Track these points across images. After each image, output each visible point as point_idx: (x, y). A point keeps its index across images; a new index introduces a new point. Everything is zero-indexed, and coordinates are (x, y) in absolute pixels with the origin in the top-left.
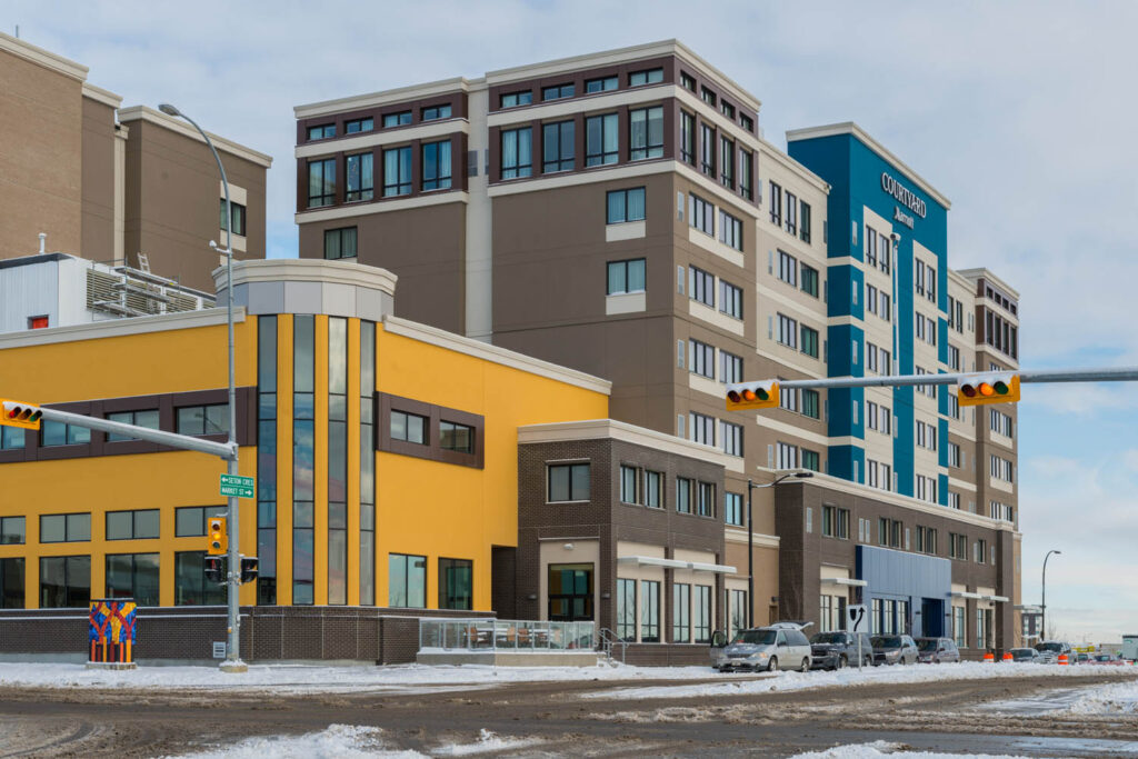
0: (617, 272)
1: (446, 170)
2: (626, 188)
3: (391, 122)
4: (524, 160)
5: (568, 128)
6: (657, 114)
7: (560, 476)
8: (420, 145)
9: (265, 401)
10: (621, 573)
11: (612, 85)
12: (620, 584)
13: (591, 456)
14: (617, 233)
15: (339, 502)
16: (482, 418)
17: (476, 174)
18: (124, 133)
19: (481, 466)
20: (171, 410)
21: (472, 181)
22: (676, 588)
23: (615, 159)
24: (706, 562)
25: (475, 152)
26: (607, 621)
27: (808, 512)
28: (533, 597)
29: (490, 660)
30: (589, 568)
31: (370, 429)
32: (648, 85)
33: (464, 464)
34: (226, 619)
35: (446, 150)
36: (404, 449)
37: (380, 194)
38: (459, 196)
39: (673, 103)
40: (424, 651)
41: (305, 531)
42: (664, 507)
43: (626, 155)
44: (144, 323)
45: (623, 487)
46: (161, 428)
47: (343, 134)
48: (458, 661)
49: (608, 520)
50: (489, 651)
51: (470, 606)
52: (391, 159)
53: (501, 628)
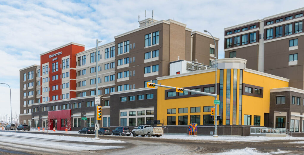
0: (291, 57)
1: (255, 38)
2: (293, 39)
3: (244, 30)
4: (271, 35)
5: (281, 28)
6: (301, 23)
7: (279, 99)
8: (249, 34)
9: (221, 86)
10: (291, 118)
11: (291, 18)
12: (291, 120)
13: (286, 95)
14: (291, 49)
15: (235, 105)
16: (263, 88)
17: (261, 39)
18: (192, 36)
19: (262, 97)
20: (203, 88)
21: (260, 40)
23: (291, 33)
25: (261, 34)
26: (288, 128)
28: (272, 123)
29: (265, 135)
30: (285, 117)
31: (241, 90)
32: (299, 17)
33: (259, 97)
34: (214, 127)
35: (255, 35)
36: (247, 94)
37: (241, 44)
38: (257, 43)
40: (251, 133)
41: (228, 110)
42: (301, 104)
43: (294, 32)
44: (197, 72)
45: (292, 100)
46: (201, 91)
47: (234, 33)
48: (258, 135)
49: (289, 107)
50: (265, 134)
51: (260, 125)
52: (243, 37)
53: (267, 129)
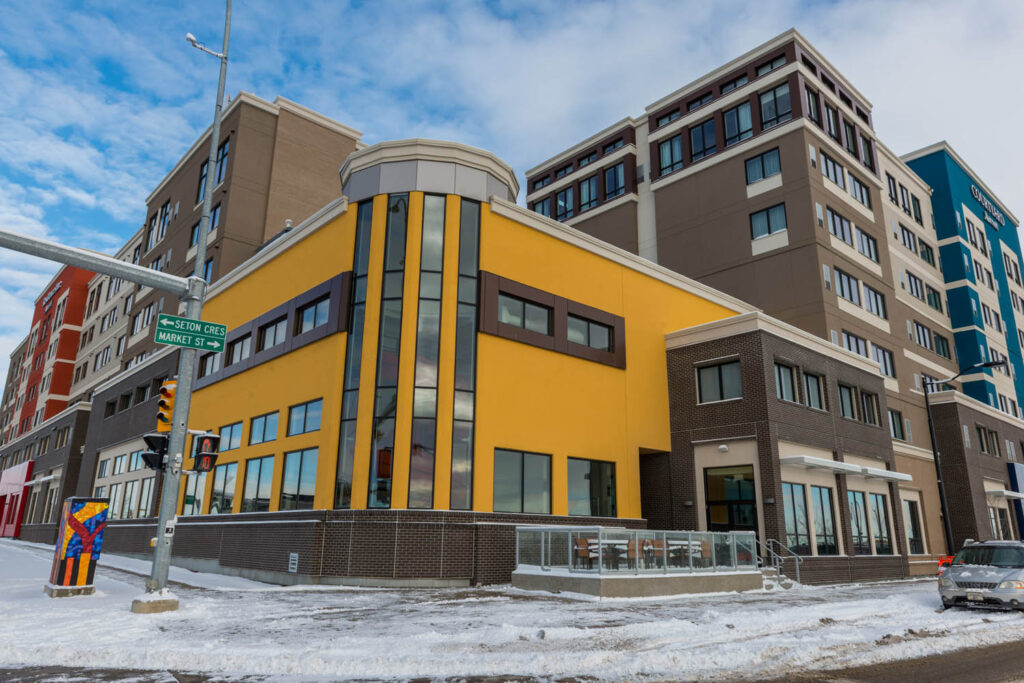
0: (759, 220)
1: (622, 182)
2: (760, 154)
3: (584, 163)
4: (677, 159)
6: (783, 91)
7: (710, 377)
8: (603, 171)
9: (359, 285)
10: (786, 476)
11: (742, 82)
12: (786, 488)
14: (755, 190)
15: (428, 388)
16: (622, 320)
17: (642, 180)
19: (621, 366)
21: (640, 186)
22: (850, 495)
23: (750, 134)
24: (877, 469)
25: (641, 167)
26: (774, 529)
27: (965, 430)
28: (690, 503)
30: (747, 471)
31: (471, 309)
33: (603, 362)
35: (621, 170)
36: (518, 334)
38: (631, 196)
39: (797, 77)
40: (522, 569)
42: (828, 408)
45: (780, 386)
47: (555, 179)
48: (556, 587)
49: (765, 416)
50: (594, 574)
51: (614, 514)
52: (585, 188)
